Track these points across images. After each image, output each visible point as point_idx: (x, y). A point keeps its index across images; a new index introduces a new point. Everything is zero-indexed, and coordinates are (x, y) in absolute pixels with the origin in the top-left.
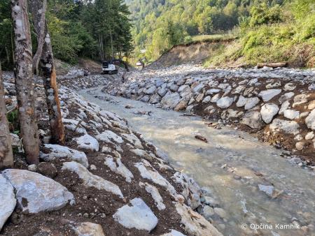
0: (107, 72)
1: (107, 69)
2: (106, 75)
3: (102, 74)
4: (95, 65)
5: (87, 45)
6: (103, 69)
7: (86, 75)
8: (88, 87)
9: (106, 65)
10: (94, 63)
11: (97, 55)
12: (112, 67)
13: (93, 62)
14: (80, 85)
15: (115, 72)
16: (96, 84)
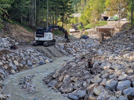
0: (41, 43)
1: (41, 39)
2: (40, 48)
3: (34, 45)
4: (25, 32)
5: (16, 6)
6: (37, 39)
7: (13, 47)
8: (19, 69)
9: (41, 33)
10: (24, 30)
11: (28, 19)
12: (48, 36)
13: (22, 28)
14: (6, 67)
15: (52, 43)
16: (30, 63)
